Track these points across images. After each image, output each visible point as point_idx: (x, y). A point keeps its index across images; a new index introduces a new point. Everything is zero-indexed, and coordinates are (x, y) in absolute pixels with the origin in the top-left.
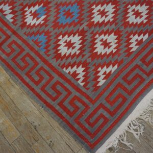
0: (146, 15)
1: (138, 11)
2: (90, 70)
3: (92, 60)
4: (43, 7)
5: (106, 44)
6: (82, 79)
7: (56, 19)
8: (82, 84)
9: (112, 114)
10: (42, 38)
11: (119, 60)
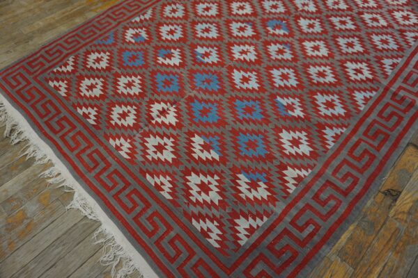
0: (122, 124)
2: (67, 76)
3: (77, 77)
4: (145, 40)
5: (91, 87)
6: (60, 70)
7: (128, 50)
10: (110, 42)
11: (70, 98)
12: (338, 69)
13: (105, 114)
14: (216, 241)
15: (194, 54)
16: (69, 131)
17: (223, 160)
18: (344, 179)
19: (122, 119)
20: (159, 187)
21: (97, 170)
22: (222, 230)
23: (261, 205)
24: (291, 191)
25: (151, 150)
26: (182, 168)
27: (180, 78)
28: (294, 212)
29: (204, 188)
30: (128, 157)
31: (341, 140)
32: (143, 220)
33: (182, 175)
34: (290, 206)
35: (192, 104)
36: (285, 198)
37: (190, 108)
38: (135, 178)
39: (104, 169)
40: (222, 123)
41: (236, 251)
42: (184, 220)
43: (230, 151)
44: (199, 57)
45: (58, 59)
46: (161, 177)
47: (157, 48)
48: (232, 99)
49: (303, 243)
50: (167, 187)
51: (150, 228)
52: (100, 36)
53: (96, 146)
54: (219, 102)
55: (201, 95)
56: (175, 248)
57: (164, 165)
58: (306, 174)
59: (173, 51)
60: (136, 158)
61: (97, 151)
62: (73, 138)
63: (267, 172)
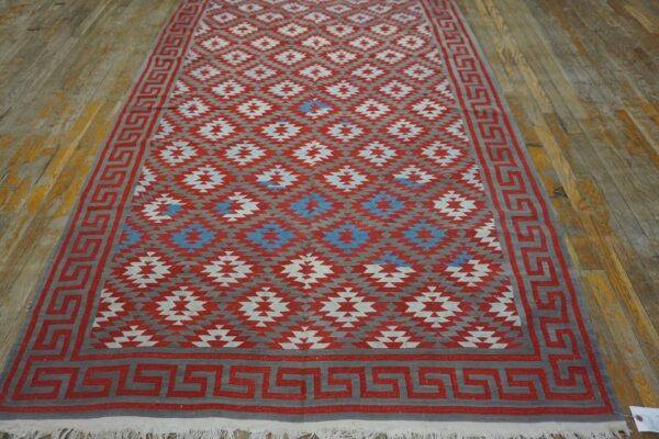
0: (273, 318)
1: (270, 303)
2: (125, 318)
3: (143, 309)
4: (182, 207)
5: (180, 307)
6: (105, 319)
7: (174, 231)
8: (95, 325)
9: (70, 394)
10: (134, 237)
11: (167, 339)
12: (411, 116)
13: (239, 322)
14: (498, 342)
15: (262, 187)
16: (218, 378)
17: (419, 268)
18: (520, 207)
19: (268, 313)
20: (394, 345)
21: (311, 389)
22: (491, 329)
23: (493, 279)
24: (499, 249)
25: (341, 317)
26: (391, 307)
27: (279, 221)
28: (520, 263)
29: (433, 307)
30: (327, 345)
31: (483, 177)
32: (418, 389)
33: (400, 313)
34: (513, 261)
35: (325, 239)
36: (502, 257)
37: (327, 244)
38: (362, 358)
39: (317, 381)
40: (375, 236)
41: (521, 335)
42: (452, 351)
43: (414, 255)
44: (270, 186)
45: (82, 309)
46: (383, 333)
47: (209, 207)
48: (357, 206)
49: (554, 282)
50: (401, 336)
51: (434, 389)
52: (111, 239)
53: (274, 366)
54: (348, 217)
55: (324, 224)
56: (476, 383)
57: (372, 320)
58: (492, 225)
59: (231, 198)
60: (335, 338)
61: (281, 371)
62: (233, 381)
63: (465, 249)
